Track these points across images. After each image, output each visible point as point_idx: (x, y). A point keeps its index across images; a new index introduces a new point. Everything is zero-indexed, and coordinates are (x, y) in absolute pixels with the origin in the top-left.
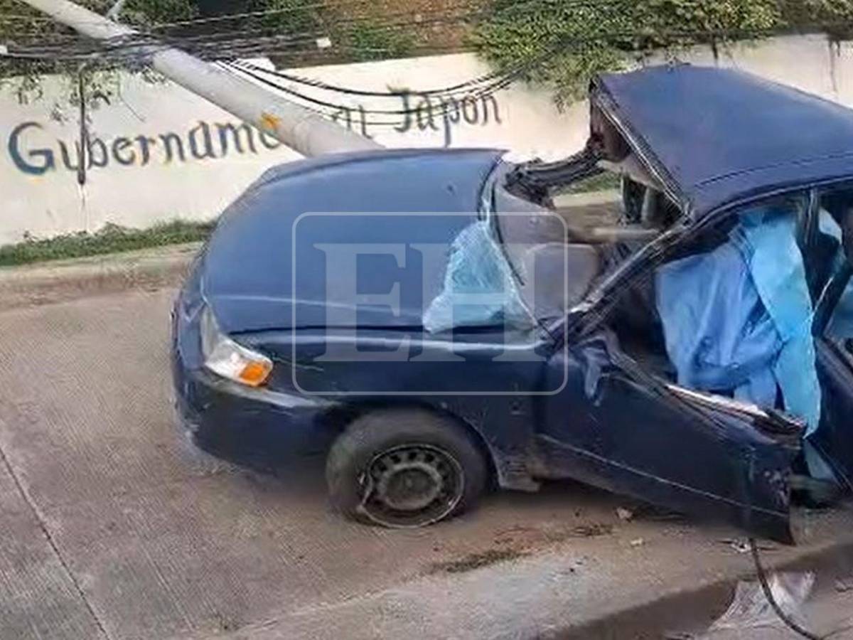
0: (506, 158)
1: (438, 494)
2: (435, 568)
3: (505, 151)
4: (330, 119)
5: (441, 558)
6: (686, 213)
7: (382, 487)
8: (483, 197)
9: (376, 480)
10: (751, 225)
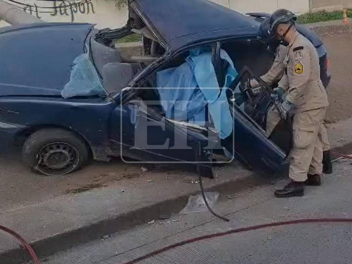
0: (95, 27)
1: (69, 162)
2: (68, 192)
3: (95, 25)
4: (23, 10)
5: (70, 187)
6: (167, 50)
7: (45, 160)
8: (86, 43)
9: (43, 157)
10: (194, 55)
